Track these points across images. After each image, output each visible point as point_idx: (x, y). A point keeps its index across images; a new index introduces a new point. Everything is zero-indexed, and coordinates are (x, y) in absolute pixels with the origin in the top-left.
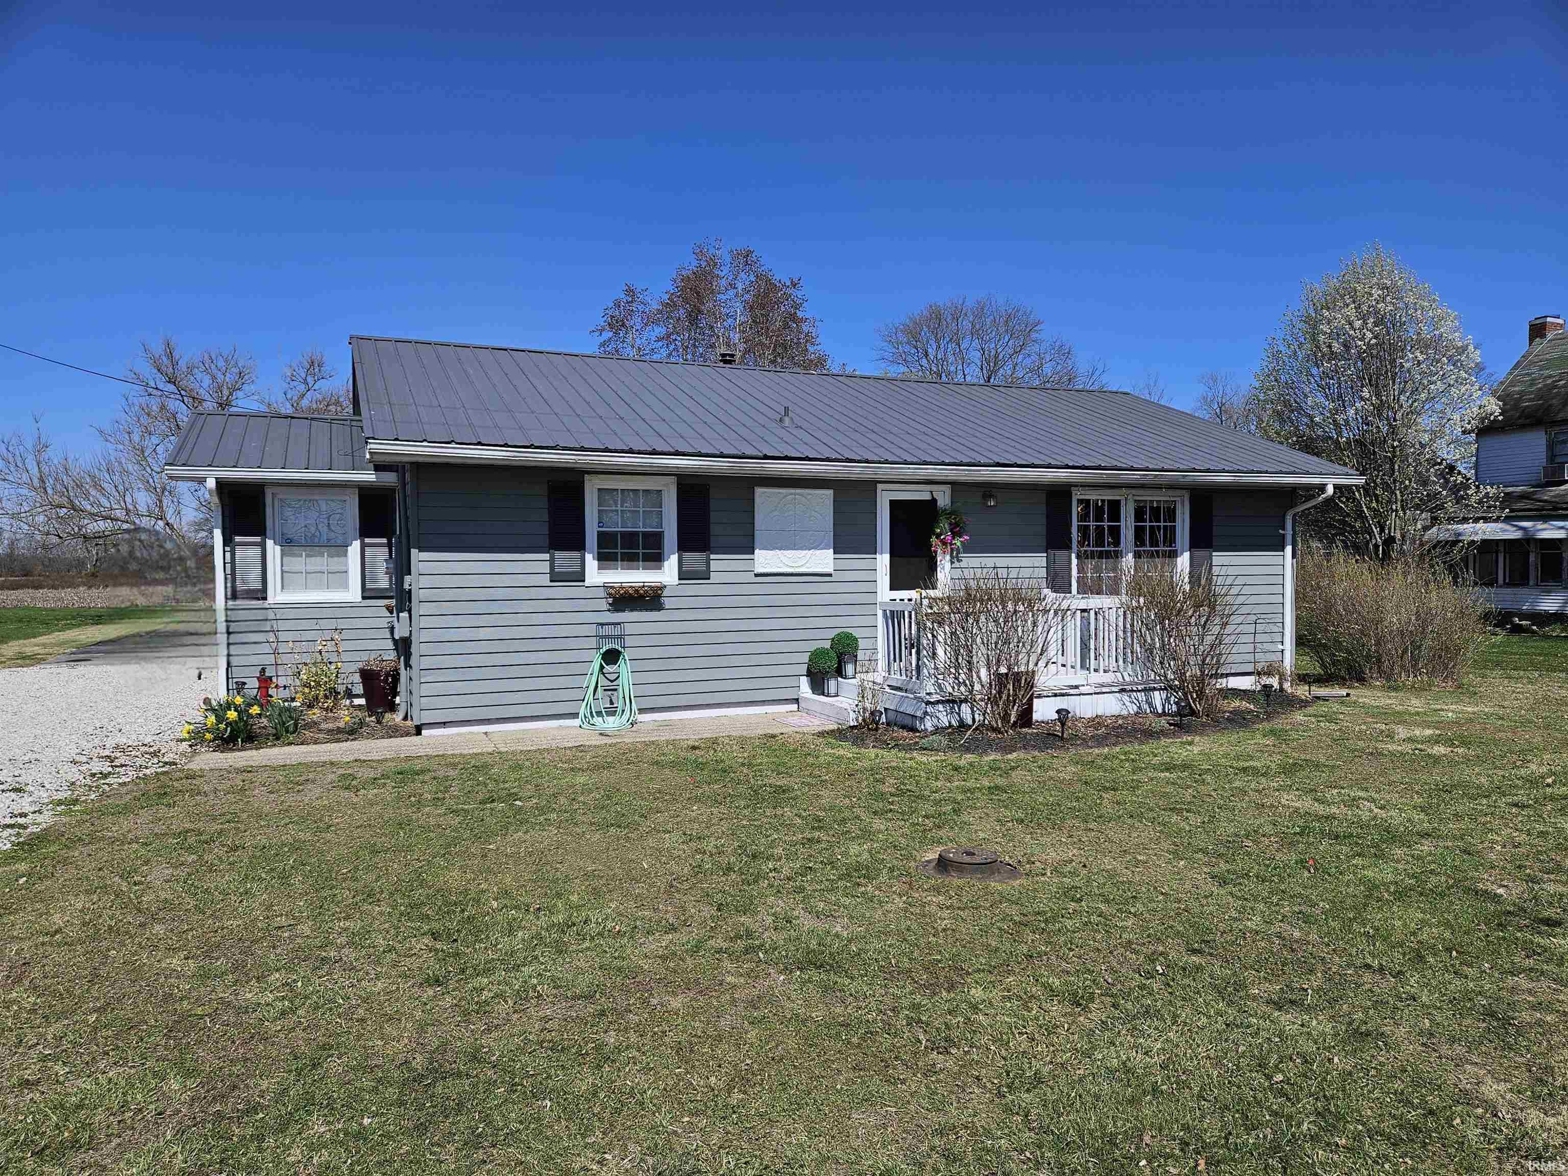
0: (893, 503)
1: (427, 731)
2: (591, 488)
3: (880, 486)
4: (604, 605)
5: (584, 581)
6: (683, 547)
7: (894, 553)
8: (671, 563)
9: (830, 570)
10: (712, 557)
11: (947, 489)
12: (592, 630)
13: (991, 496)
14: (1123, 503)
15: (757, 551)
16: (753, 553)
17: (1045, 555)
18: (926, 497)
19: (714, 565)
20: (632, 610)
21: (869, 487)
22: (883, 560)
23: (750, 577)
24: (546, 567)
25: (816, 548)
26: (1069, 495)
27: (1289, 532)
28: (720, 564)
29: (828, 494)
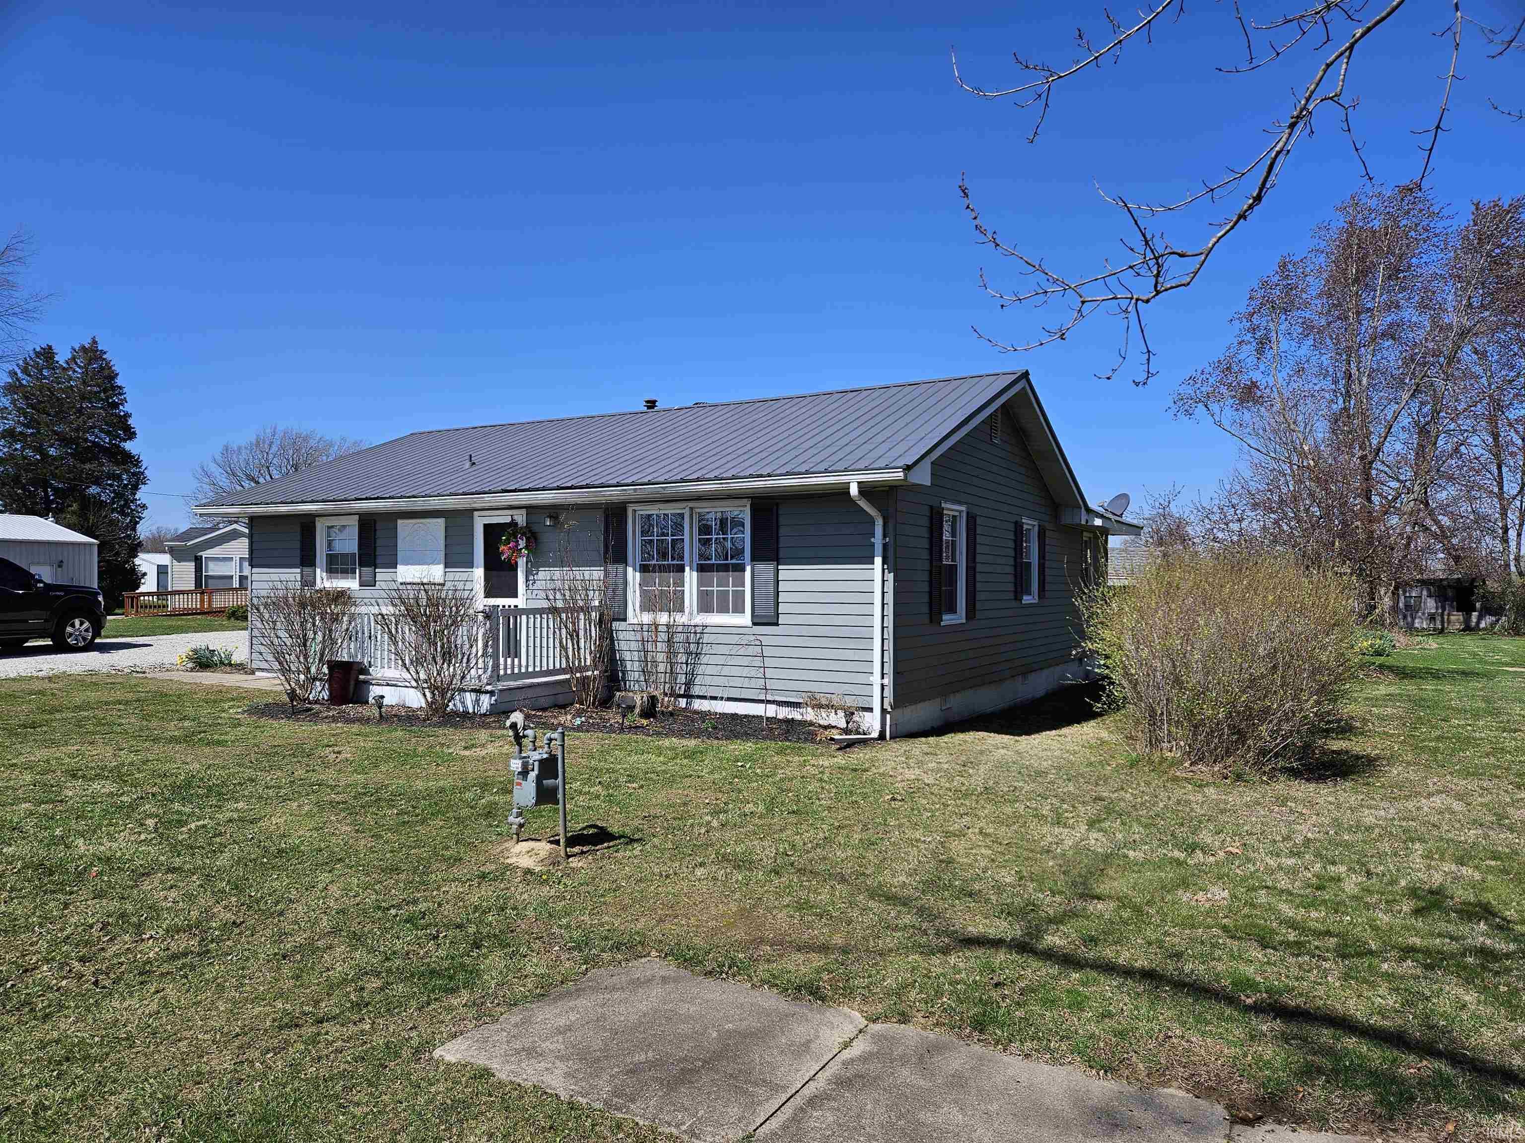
0: (486, 526)
2: (320, 526)
3: (476, 513)
5: (315, 586)
6: (362, 564)
7: (487, 568)
8: (356, 576)
9: (442, 580)
10: (377, 570)
11: (523, 512)
14: (686, 516)
15: (399, 566)
16: (396, 568)
17: (602, 569)
18: (508, 520)
19: (379, 577)
21: (469, 513)
22: (479, 573)
23: (396, 585)
24: (296, 577)
25: (433, 563)
26: (625, 510)
28: (382, 575)
29: (441, 521)
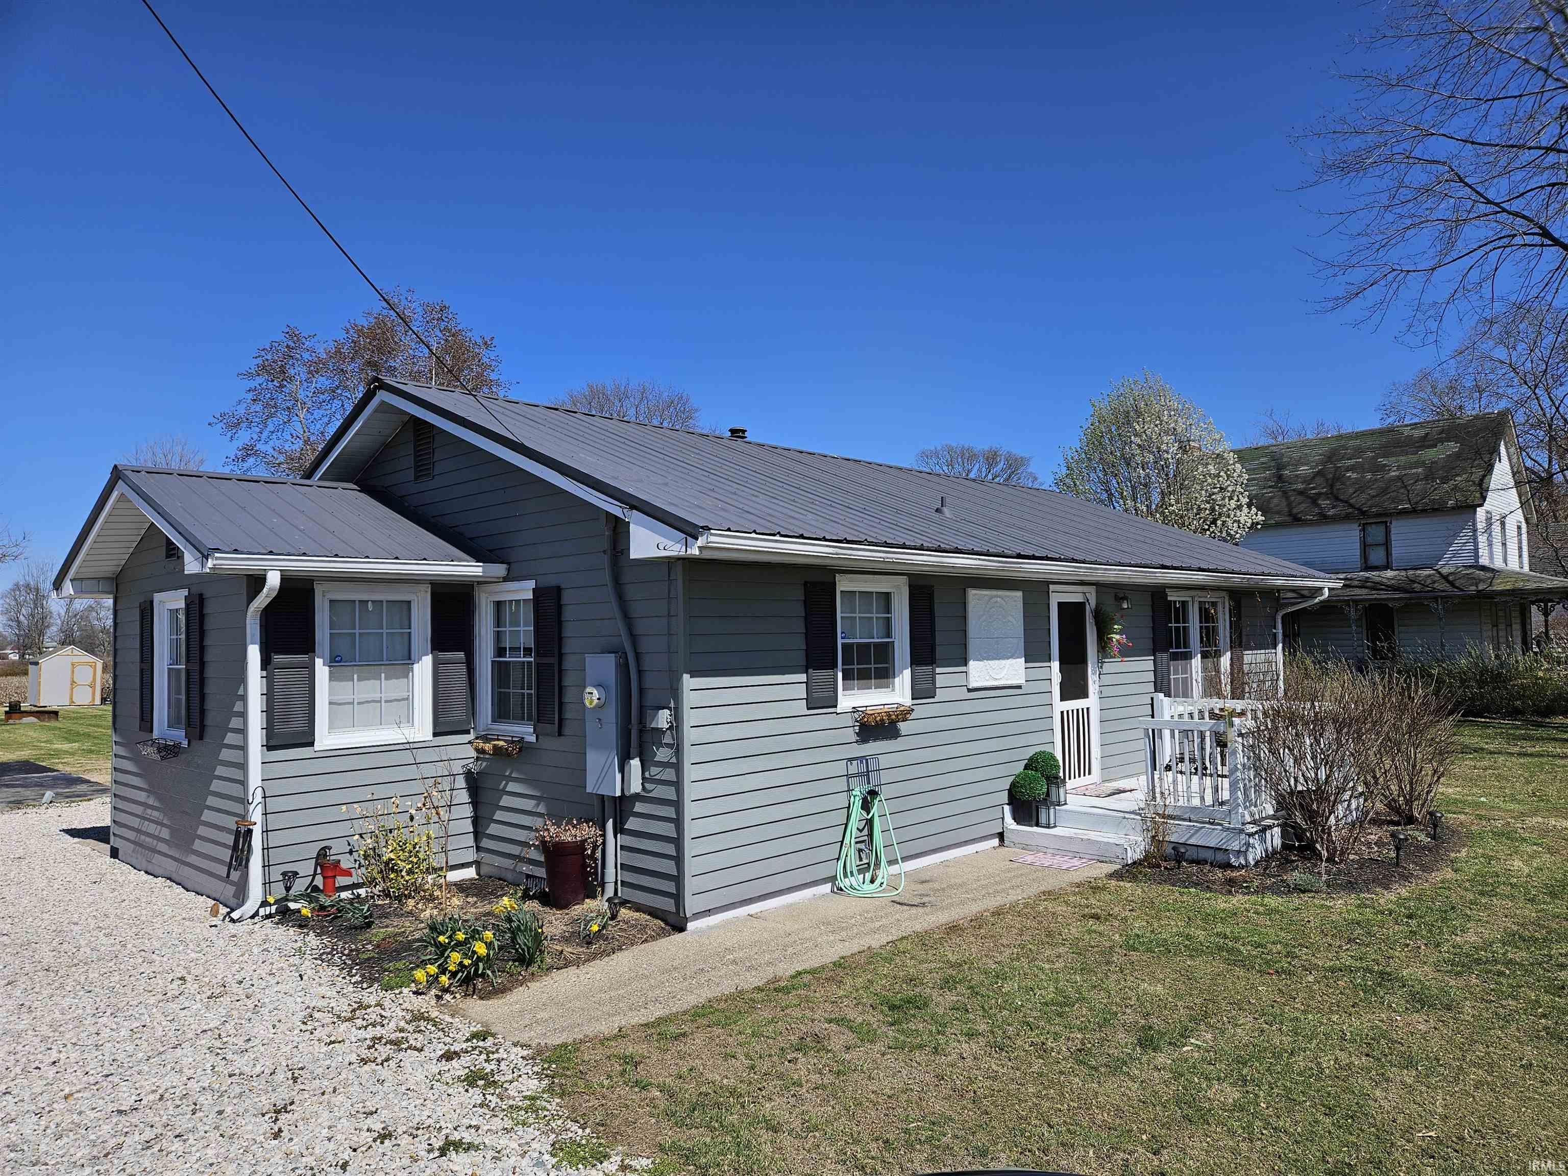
0: (1060, 606)
1: (692, 923)
2: (844, 590)
3: (1052, 587)
4: (851, 735)
5: (836, 707)
6: (916, 661)
7: (1062, 660)
8: (904, 680)
9: (1021, 681)
10: (938, 670)
11: (1092, 589)
12: (840, 768)
13: (1124, 598)
14: (1190, 604)
15: (972, 664)
16: (967, 665)
17: (1152, 658)
18: (1080, 598)
19: (940, 681)
20: (875, 740)
21: (1044, 589)
22: (1055, 665)
23: (963, 693)
24: (801, 691)
25: (1011, 657)
26: (1165, 597)
27: (1279, 630)
28: (944, 676)
29: (1019, 596)
